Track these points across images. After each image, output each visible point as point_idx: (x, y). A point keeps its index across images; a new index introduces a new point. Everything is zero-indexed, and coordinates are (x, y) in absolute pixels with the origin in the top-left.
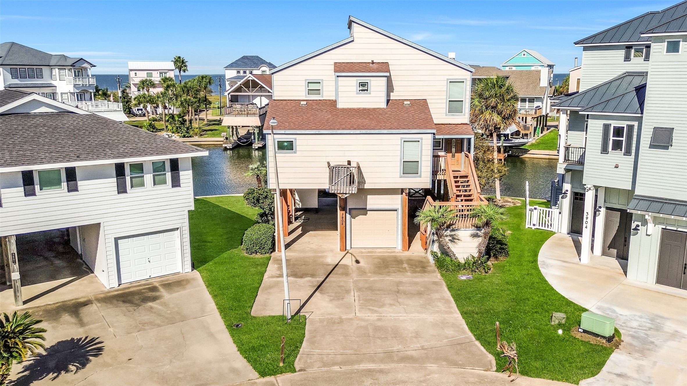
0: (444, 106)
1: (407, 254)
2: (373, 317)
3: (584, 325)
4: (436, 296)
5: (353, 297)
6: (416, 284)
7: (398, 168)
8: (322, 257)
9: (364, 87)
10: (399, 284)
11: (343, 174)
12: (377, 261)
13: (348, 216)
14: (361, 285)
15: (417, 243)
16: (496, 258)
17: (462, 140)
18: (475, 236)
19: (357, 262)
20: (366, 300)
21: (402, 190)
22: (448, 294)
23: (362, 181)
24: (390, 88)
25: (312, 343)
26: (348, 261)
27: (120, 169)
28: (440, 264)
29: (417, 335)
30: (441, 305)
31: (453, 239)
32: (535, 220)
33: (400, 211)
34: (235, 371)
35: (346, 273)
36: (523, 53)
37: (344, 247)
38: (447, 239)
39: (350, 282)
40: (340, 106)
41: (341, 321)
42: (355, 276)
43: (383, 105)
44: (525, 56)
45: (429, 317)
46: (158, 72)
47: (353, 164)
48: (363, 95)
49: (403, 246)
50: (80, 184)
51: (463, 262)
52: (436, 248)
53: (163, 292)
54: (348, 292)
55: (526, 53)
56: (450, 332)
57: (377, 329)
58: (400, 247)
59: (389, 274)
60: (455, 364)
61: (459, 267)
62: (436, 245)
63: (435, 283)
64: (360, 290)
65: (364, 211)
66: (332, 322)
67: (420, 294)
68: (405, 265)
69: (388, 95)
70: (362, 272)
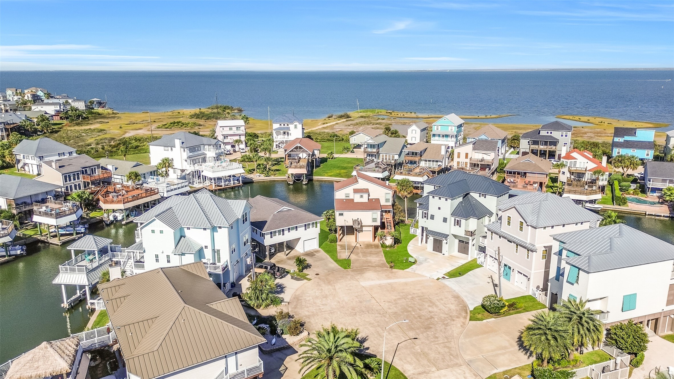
0: (384, 200)
1: (374, 243)
2: (366, 259)
3: (409, 260)
4: (380, 254)
5: (360, 254)
6: (375, 251)
7: (371, 220)
8: (350, 244)
9: (362, 196)
10: (371, 251)
11: (357, 223)
12: (365, 245)
13: (357, 232)
14: (362, 252)
15: (377, 239)
16: (398, 244)
17: (390, 210)
18: (391, 238)
19: (361, 246)
20: (364, 255)
21: (372, 226)
22: (383, 254)
23: (362, 224)
24: (369, 195)
25: (353, 264)
26: (358, 245)
27: (305, 225)
28: (382, 246)
29: (375, 262)
30: (381, 256)
31: (386, 240)
32: (412, 232)
33: (372, 231)
34: (339, 268)
35: (358, 248)
36: (444, 119)
37: (356, 241)
38: (384, 239)
39: (359, 251)
40: (355, 201)
41: (358, 260)
42: (360, 249)
43: (367, 201)
44: (446, 120)
45: (378, 259)
46: (236, 127)
47: (359, 220)
48: (361, 199)
49: (373, 241)
50: (298, 229)
51: (388, 245)
52: (381, 242)
53: (315, 253)
54: (359, 253)
55: (446, 119)
56: (382, 262)
57: (366, 261)
58: (372, 241)
59: (369, 249)
60: (382, 267)
61: (387, 247)
62: (381, 241)
63: (380, 251)
64: (362, 253)
65: (362, 231)
66: (356, 260)
67: (376, 254)
68: (373, 246)
69: (368, 197)
70: (362, 248)
